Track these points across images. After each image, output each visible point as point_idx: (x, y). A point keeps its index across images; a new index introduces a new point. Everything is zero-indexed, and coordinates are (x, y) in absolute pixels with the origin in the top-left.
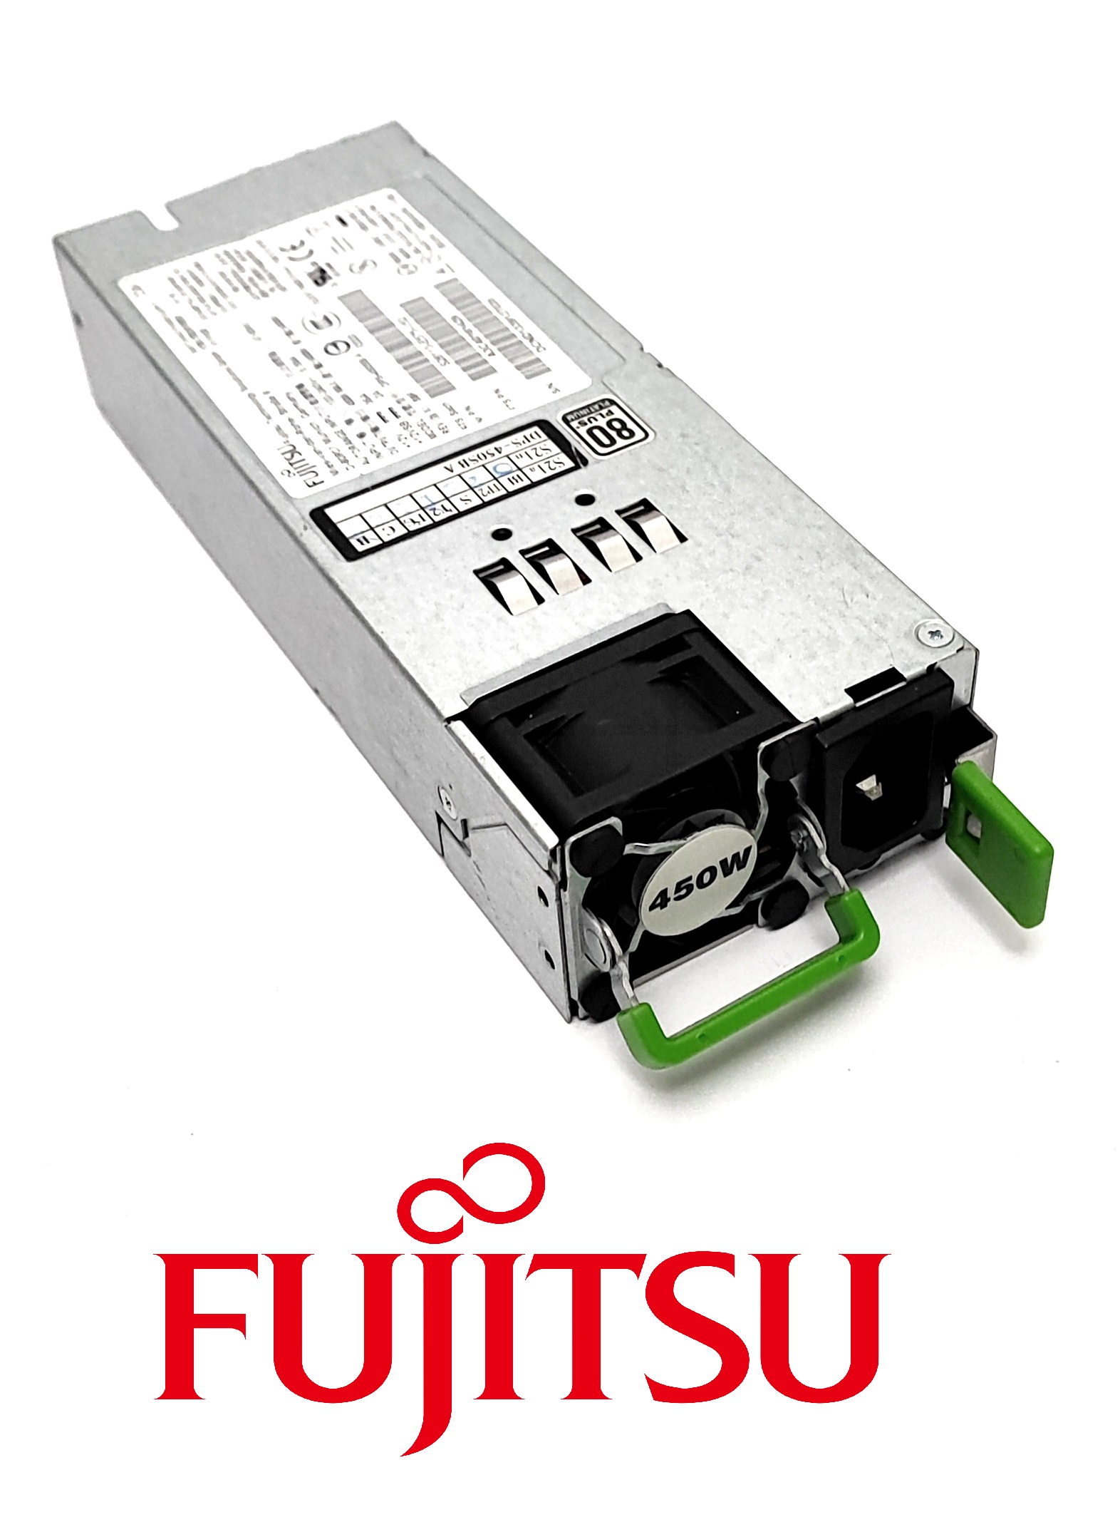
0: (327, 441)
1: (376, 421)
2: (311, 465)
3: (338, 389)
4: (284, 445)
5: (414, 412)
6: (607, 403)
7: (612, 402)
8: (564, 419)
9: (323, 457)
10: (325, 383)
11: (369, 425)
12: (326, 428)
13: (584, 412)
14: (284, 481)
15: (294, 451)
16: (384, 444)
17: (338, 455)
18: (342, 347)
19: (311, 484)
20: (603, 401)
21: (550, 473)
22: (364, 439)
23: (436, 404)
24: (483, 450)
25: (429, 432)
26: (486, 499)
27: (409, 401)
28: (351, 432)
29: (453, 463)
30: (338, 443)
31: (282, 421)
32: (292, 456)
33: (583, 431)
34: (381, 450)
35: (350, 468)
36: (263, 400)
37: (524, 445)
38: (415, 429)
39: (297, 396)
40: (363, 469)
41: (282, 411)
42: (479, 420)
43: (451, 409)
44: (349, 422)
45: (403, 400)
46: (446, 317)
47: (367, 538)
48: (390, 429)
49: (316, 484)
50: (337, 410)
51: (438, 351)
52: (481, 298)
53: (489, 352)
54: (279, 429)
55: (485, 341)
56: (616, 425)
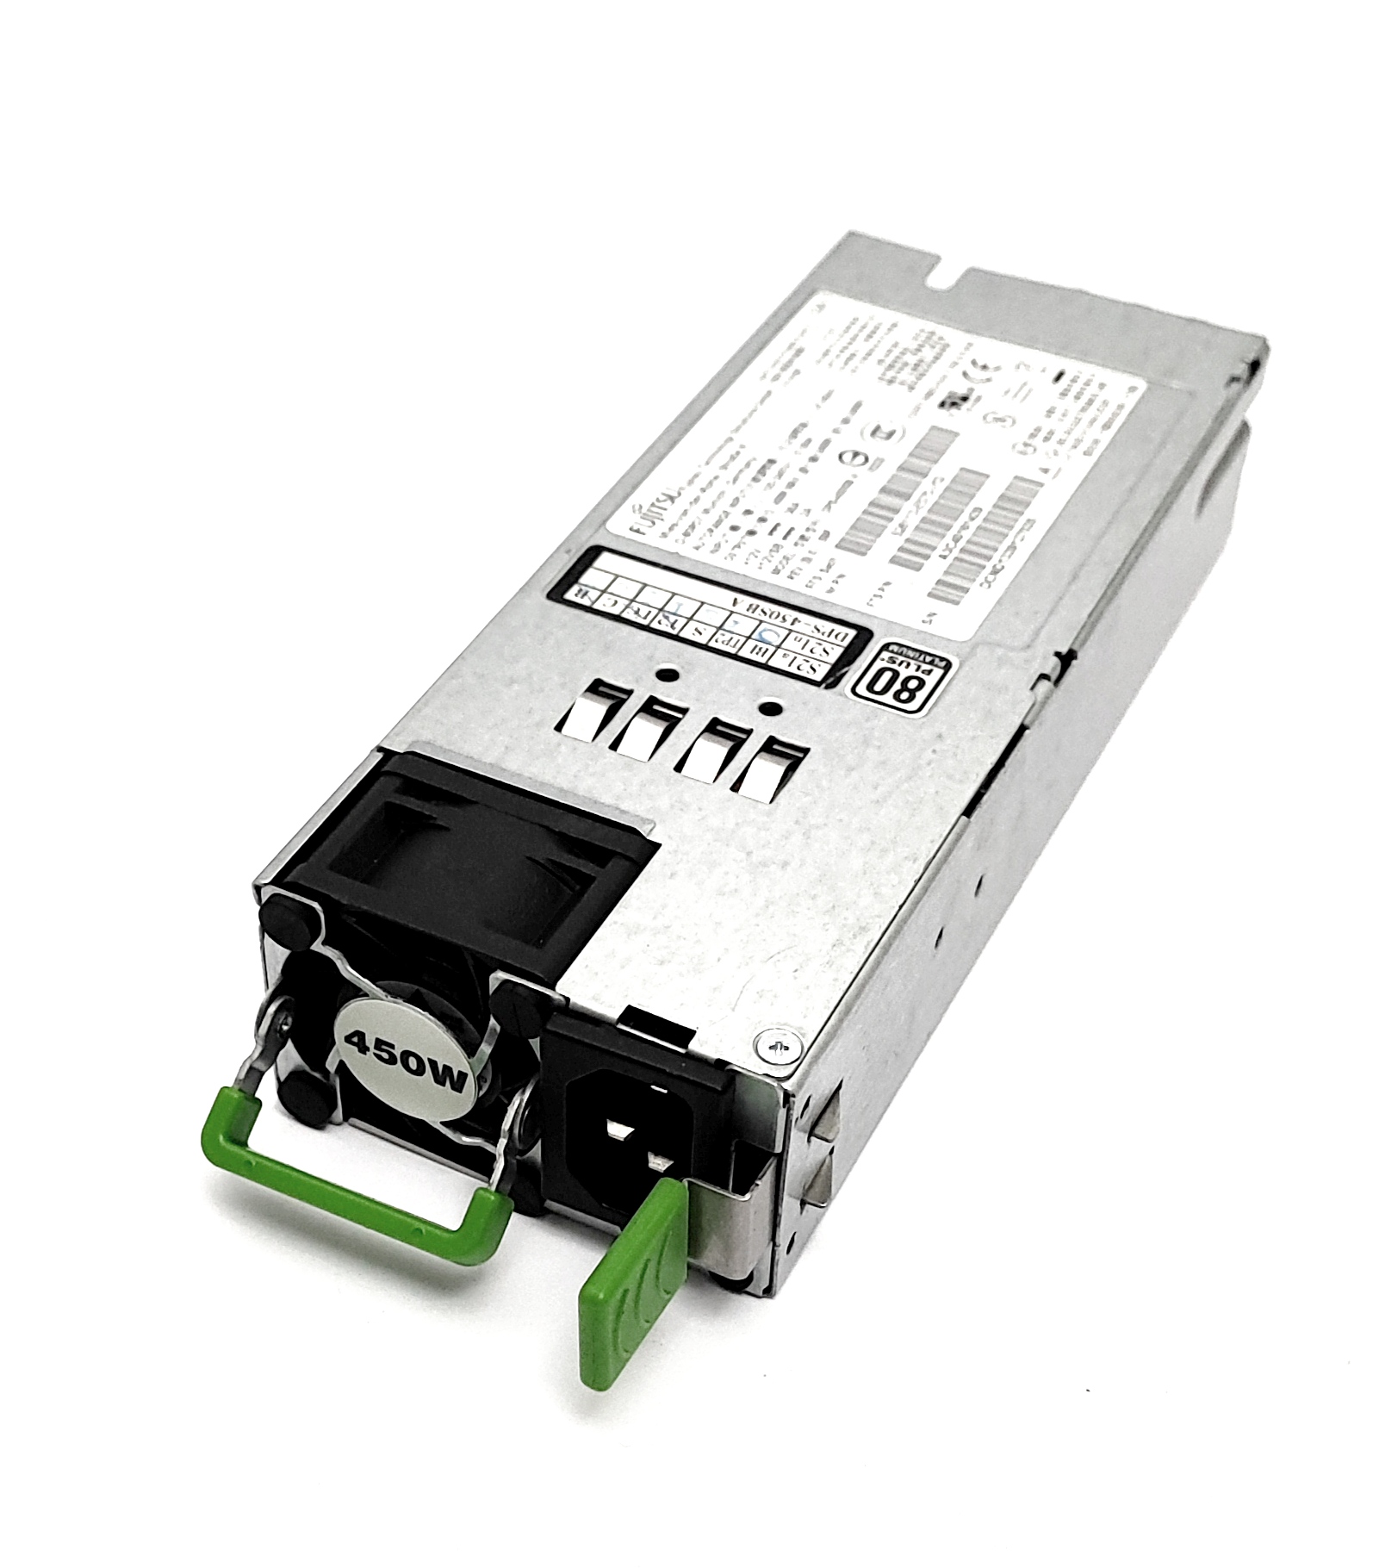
0: (707, 511)
1: (765, 528)
2: (663, 517)
3: (792, 485)
4: (677, 489)
5: (803, 545)
6: (943, 664)
7: (947, 667)
8: (886, 647)
9: (680, 518)
10: (792, 474)
11: (756, 526)
12: (724, 505)
13: (911, 654)
14: (624, 511)
15: (673, 498)
16: (736, 547)
17: (693, 526)
18: (859, 460)
19: (636, 528)
20: (942, 659)
21: (793, 670)
22: (731, 533)
23: (828, 554)
24: (784, 611)
25: (780, 568)
26: (712, 644)
27: (816, 535)
28: (734, 520)
29: (749, 601)
30: (709, 520)
31: (710, 473)
32: (665, 501)
34: (726, 549)
35: (681, 542)
36: (731, 449)
37: (819, 635)
38: (778, 557)
39: (756, 466)
40: (686, 550)
41: (724, 467)
42: (831, 590)
43: (829, 566)
44: (748, 512)
45: (814, 531)
46: (974, 504)
47: (589, 594)
48: (763, 541)
49: (638, 531)
50: (759, 498)
51: (913, 521)
52: (1029, 513)
53: (946, 553)
54: (696, 476)
55: (961, 544)
56: (913, 684)
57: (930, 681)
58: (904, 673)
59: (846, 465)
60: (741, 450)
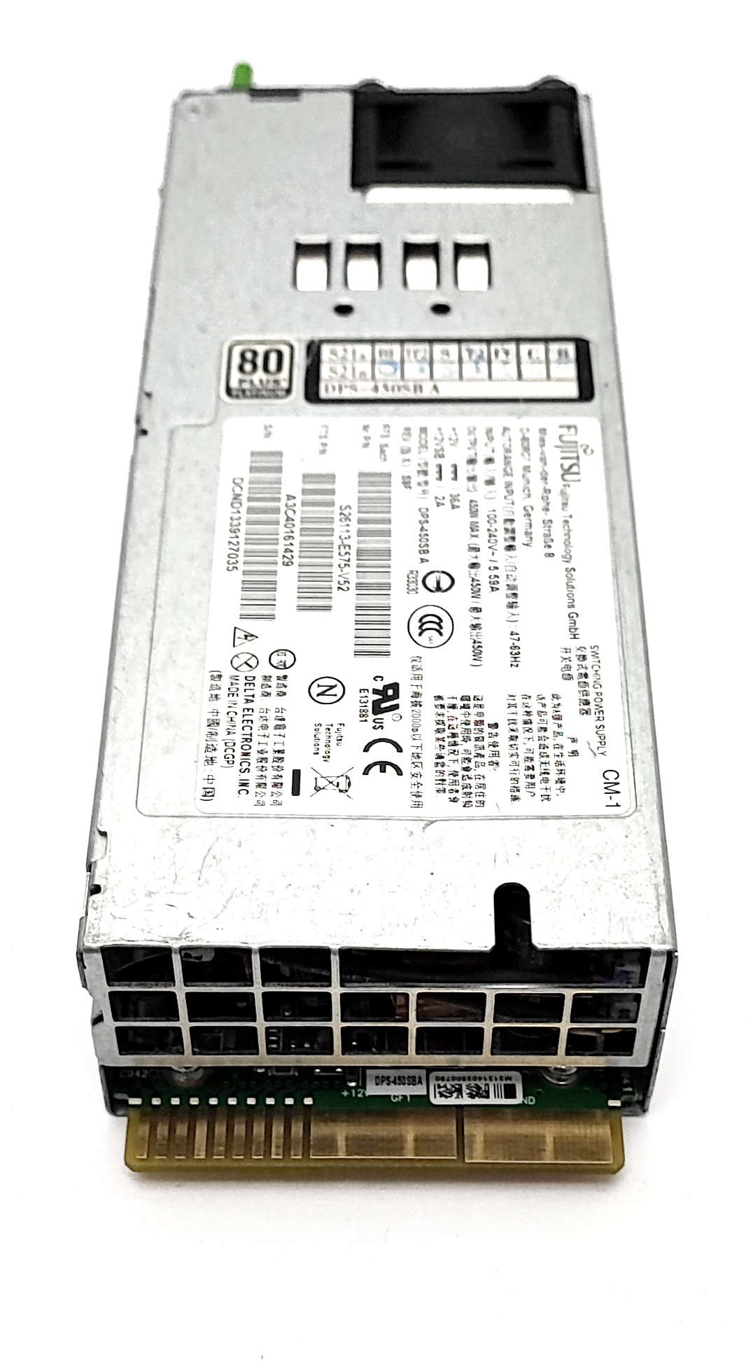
0: (527, 469)
1: (464, 471)
2: (560, 449)
3: (474, 527)
4: (570, 483)
5: (419, 465)
7: (229, 391)
8: (289, 391)
9: (542, 453)
10: (482, 541)
11: (473, 470)
12: (518, 484)
14: (596, 443)
15: (567, 471)
16: (474, 443)
17: (527, 449)
18: (431, 582)
19: (573, 430)
20: (237, 397)
21: (349, 347)
22: (490, 455)
23: (392, 465)
24: (389, 395)
25: (423, 436)
26: (426, 346)
27: (416, 479)
28: (497, 470)
29: (427, 393)
30: (518, 462)
31: (556, 514)
32: (571, 467)
34: (482, 437)
35: (525, 431)
36: (557, 547)
37: (348, 383)
38: (432, 445)
39: (521, 538)
40: (513, 422)
41: (548, 523)
42: (366, 428)
43: (382, 452)
44: (490, 482)
45: (419, 484)
46: (294, 569)
47: (558, 355)
48: (457, 455)
49: (569, 427)
50: (492, 502)
51: (338, 527)
52: (238, 576)
53: (291, 503)
54: (565, 504)
55: (282, 518)
56: (248, 367)
57: (236, 375)
58: (260, 374)
59: (440, 570)
60: (549, 551)
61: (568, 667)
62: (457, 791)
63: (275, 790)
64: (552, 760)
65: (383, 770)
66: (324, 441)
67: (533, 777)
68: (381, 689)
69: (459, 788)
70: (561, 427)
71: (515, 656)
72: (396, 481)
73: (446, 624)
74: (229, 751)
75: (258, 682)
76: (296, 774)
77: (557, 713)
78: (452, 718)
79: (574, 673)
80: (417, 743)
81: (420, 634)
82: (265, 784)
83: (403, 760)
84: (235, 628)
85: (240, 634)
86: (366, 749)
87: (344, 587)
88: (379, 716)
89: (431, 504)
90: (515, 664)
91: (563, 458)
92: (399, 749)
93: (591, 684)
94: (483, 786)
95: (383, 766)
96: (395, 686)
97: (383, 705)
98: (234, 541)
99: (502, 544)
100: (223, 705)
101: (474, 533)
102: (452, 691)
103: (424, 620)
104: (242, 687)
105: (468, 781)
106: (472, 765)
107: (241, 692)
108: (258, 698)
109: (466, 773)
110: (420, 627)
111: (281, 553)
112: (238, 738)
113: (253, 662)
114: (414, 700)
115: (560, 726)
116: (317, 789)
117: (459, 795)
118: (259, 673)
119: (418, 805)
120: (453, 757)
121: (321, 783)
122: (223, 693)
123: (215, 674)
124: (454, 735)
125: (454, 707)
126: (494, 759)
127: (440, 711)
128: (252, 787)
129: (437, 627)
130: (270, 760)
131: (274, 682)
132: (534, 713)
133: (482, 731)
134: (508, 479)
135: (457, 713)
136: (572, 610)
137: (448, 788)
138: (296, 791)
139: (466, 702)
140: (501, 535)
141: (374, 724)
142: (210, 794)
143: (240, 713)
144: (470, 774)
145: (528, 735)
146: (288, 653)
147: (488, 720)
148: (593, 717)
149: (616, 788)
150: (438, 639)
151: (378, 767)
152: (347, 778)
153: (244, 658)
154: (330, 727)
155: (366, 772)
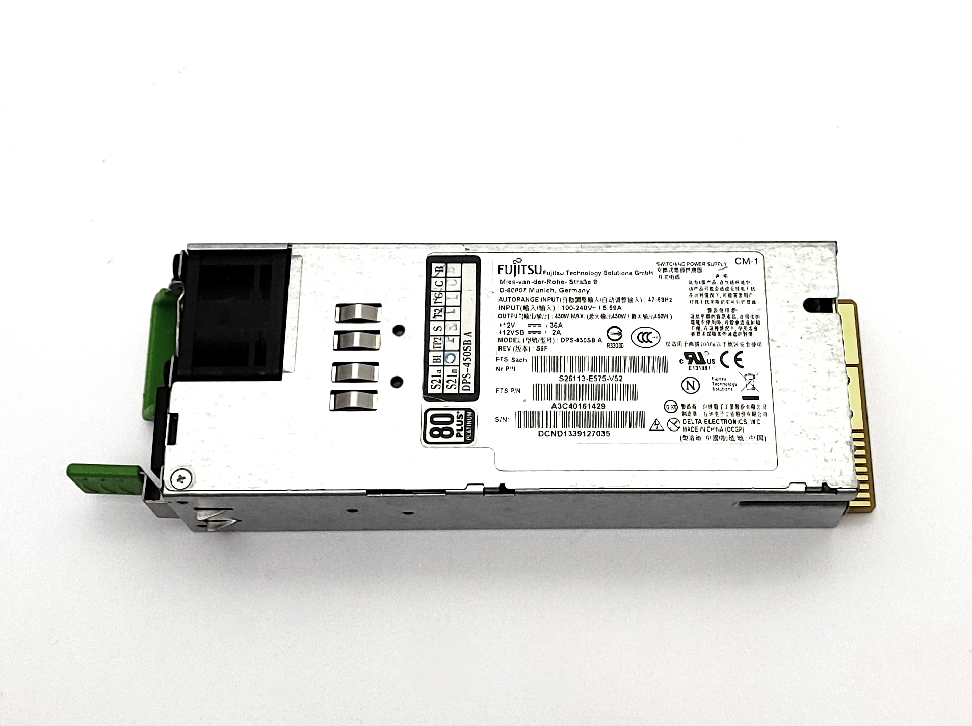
0: (532, 290)
1: (533, 321)
3: (575, 316)
4: (543, 270)
5: (529, 342)
6: (469, 439)
7: (467, 442)
8: (468, 410)
9: (520, 282)
10: (586, 313)
11: (533, 316)
12: (543, 295)
13: (469, 422)
16: (512, 315)
17: (517, 290)
18: (615, 337)
20: (472, 437)
21: (430, 379)
22: (521, 308)
23: (528, 356)
24: (473, 357)
25: (505, 340)
26: (432, 339)
27: (539, 344)
28: (532, 305)
29: (471, 338)
30: (526, 294)
31: (566, 278)
33: (454, 413)
34: (507, 311)
35: (502, 290)
36: (590, 278)
37: (462, 379)
38: (513, 336)
39: (583, 295)
41: (572, 282)
42: (499, 369)
43: (518, 361)
44: (542, 308)
45: (543, 342)
46: (606, 403)
47: (441, 272)
48: (521, 324)
50: (557, 307)
51: (576, 382)
52: (611, 431)
53: (558, 406)
54: (559, 273)
55: (569, 410)
56: (446, 432)
57: (454, 439)
58: (454, 426)
59: (606, 333)
60: (592, 282)
61: (671, 276)
62: (751, 327)
63: (756, 407)
64: (730, 286)
65: (740, 359)
66: (509, 390)
67: (741, 294)
68: (688, 360)
69: (749, 326)
70: (499, 273)
71: (664, 300)
72: (540, 353)
73: (644, 330)
74: (733, 429)
75: (687, 418)
76: (744, 398)
77: (701, 282)
78: (706, 328)
79: (675, 274)
80: (722, 344)
81: (651, 342)
82: (753, 412)
83: (733, 351)
84: (650, 430)
85: (654, 427)
86: (728, 367)
87: (619, 378)
88: (706, 361)
89: (558, 337)
90: (669, 300)
91: (524, 273)
92: (727, 352)
93: (682, 267)
94: (747, 316)
95: (737, 359)
96: (686, 354)
97: (699, 359)
98: (587, 434)
99: (587, 303)
100: (703, 435)
101: (580, 316)
102: (689, 328)
103: (642, 340)
104: (691, 426)
105: (745, 322)
106: (735, 320)
107: (694, 426)
108: (698, 417)
109: (739, 323)
110: (647, 342)
111: (597, 410)
112: (724, 426)
113: (674, 421)
114: (694, 345)
115: (709, 281)
116: (754, 388)
117: (753, 326)
118: (681, 418)
119: (760, 344)
120: (730, 328)
121: (750, 386)
122: (695, 434)
123: (682, 438)
124: (717, 328)
125: (698, 328)
126: (730, 310)
127: (701, 333)
128: (756, 418)
129: (646, 335)
130: (738, 411)
131: (686, 410)
132: (701, 292)
133: (713, 316)
134: (539, 299)
135: (702, 327)
136: (633, 273)
137: (749, 331)
138: (757, 398)
139: (695, 322)
140: (581, 304)
141: (711, 363)
142: (761, 437)
143: (708, 425)
144: (740, 320)
145: (715, 295)
146: (666, 404)
147: (707, 312)
148: (703, 267)
149: (746, 260)
150: (655, 334)
151: (738, 362)
152: (746, 375)
153: (670, 425)
154: (714, 384)
155: (742, 367)
